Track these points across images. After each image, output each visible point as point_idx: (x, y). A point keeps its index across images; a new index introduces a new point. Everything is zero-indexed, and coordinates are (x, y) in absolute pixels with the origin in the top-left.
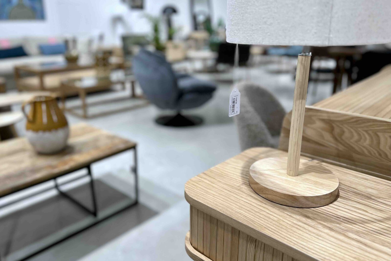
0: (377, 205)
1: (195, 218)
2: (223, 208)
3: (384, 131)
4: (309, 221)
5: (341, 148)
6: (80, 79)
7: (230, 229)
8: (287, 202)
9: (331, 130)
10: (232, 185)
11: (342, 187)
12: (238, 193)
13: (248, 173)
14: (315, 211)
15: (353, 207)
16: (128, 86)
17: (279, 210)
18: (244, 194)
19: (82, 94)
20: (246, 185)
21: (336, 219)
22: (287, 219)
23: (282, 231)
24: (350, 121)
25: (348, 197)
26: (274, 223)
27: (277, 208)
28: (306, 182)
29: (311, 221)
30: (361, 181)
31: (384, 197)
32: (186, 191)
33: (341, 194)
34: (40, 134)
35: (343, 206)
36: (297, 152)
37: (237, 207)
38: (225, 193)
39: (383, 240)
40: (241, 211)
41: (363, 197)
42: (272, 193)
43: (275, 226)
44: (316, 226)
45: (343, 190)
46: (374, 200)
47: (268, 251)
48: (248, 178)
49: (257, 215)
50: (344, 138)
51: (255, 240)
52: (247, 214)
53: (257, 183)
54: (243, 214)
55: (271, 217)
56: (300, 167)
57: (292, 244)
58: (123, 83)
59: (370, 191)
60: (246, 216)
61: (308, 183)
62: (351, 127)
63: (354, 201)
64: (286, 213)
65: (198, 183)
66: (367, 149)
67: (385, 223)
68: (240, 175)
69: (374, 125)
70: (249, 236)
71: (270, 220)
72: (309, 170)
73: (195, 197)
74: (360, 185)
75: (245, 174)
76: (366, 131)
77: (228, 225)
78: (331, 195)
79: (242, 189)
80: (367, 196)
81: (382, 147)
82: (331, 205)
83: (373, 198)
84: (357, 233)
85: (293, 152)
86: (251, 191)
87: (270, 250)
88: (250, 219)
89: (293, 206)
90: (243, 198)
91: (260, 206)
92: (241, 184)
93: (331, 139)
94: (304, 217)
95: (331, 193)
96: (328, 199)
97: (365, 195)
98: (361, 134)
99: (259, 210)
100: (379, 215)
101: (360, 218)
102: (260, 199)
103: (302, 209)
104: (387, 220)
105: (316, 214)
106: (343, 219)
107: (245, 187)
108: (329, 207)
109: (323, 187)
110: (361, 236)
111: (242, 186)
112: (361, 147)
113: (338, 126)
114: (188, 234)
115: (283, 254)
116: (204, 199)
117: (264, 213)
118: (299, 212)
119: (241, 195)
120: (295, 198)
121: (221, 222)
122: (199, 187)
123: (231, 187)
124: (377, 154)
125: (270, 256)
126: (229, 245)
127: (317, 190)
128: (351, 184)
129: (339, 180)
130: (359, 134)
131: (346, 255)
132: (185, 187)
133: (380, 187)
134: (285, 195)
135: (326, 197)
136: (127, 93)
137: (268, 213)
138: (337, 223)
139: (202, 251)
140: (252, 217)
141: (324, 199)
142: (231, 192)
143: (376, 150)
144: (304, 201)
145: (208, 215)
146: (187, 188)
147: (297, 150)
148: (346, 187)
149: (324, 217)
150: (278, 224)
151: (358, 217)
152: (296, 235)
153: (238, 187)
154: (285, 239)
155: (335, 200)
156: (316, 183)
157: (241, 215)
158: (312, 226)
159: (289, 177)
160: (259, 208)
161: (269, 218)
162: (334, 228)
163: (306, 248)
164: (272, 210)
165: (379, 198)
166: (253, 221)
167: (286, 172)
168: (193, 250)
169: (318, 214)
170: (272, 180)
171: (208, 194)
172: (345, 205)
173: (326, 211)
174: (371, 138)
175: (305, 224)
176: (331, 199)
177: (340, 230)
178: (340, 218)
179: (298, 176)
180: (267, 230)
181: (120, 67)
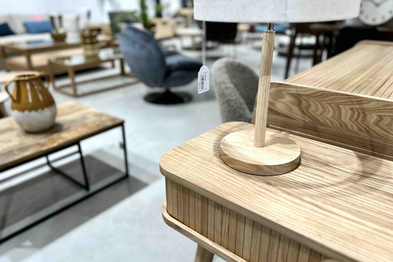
0: (333, 171)
1: (170, 188)
2: (194, 178)
3: (345, 104)
4: (270, 188)
5: (307, 120)
6: (69, 58)
7: (200, 197)
8: (252, 171)
9: (299, 104)
10: (204, 157)
11: (305, 156)
12: (209, 164)
13: (219, 145)
14: (277, 179)
15: (311, 173)
16: (117, 63)
17: (245, 178)
18: (214, 165)
19: (71, 72)
20: (217, 156)
21: (295, 185)
22: (251, 186)
23: (245, 197)
24: (315, 95)
25: (308, 165)
26: (238, 190)
27: (243, 177)
28: (271, 152)
29: (272, 187)
30: (322, 150)
31: (340, 163)
32: (160, 165)
33: (303, 162)
34: (26, 113)
35: (302, 173)
36: (263, 125)
37: (207, 176)
38: (197, 165)
39: (334, 202)
40: (210, 180)
41: (322, 164)
42: (239, 163)
43: (239, 193)
44: (276, 191)
45: (305, 158)
46: (331, 166)
47: (233, 215)
48: (219, 150)
49: (224, 184)
50: (310, 110)
51: (221, 206)
52: (215, 183)
53: (226, 155)
54: (211, 183)
55: (236, 185)
56: (266, 139)
57: (253, 208)
58: (112, 61)
59: (329, 158)
60: (213, 185)
61: (273, 153)
62: (317, 101)
63: (312, 168)
64: (250, 180)
65: (172, 156)
66: (330, 120)
67: (338, 187)
68: (212, 148)
69: (336, 98)
70: (216, 202)
71: (235, 188)
72: (275, 141)
73: (168, 169)
74: (320, 153)
75: (217, 146)
76: (330, 104)
77: (198, 194)
78: (292, 163)
79: (213, 160)
80: (325, 164)
81: (343, 118)
82: (292, 172)
83: (330, 164)
84: (312, 196)
85: (259, 124)
86: (221, 162)
87: (235, 214)
88: (217, 187)
89: (258, 175)
90: (213, 168)
91: (228, 175)
92: (213, 156)
93: (299, 112)
94: (266, 185)
95: (292, 162)
96: (290, 168)
97: (323, 163)
98: (325, 106)
99: (226, 178)
100: (333, 180)
101: (315, 183)
102: (228, 169)
103: (265, 177)
104: (340, 185)
105: (277, 181)
106: (301, 185)
107: (215, 158)
108: (290, 174)
109: (286, 157)
110: (315, 199)
111: (213, 158)
112: (324, 118)
113: (305, 100)
114: (165, 204)
115: (245, 218)
116: (177, 170)
117: (231, 182)
118: (262, 180)
119: (211, 166)
120: (259, 168)
121: (193, 191)
122: (173, 160)
123: (203, 159)
124: (338, 125)
125: (234, 220)
126: (200, 212)
127: (279, 159)
128: (313, 153)
129: (301, 149)
130: (323, 107)
131: (299, 216)
132: (160, 160)
133: (338, 155)
134: (250, 165)
135: (287, 165)
136: (117, 71)
137: (234, 182)
138: (295, 189)
139: (177, 217)
140: (219, 186)
141: (286, 167)
142: (202, 163)
143: (337, 121)
144: (267, 169)
145: (181, 185)
146: (161, 161)
147: (263, 123)
148: (308, 155)
149: (284, 184)
150: (242, 191)
151: (314, 182)
152: (257, 200)
153: (210, 158)
154: (247, 204)
155: (296, 168)
156: (280, 153)
157: (209, 184)
158: (272, 192)
159: (256, 148)
160: (226, 177)
161: (234, 186)
162: (292, 193)
163: (265, 211)
164: (238, 179)
165: (336, 164)
166: (219, 189)
167: (254, 144)
168: (169, 217)
169: (279, 181)
170: (240, 152)
171: (181, 166)
172: (304, 172)
173: (287, 178)
174: (334, 110)
175: (266, 190)
176: (292, 167)
177: (297, 194)
178: (298, 184)
179: (265, 147)
180: (231, 196)
181: (108, 45)
